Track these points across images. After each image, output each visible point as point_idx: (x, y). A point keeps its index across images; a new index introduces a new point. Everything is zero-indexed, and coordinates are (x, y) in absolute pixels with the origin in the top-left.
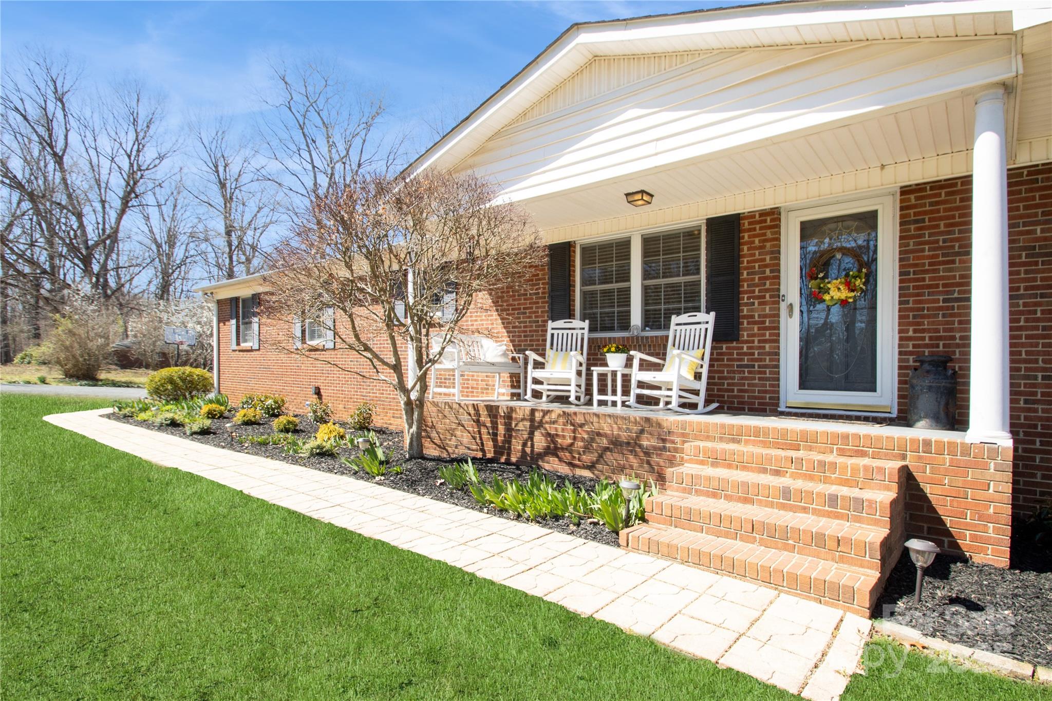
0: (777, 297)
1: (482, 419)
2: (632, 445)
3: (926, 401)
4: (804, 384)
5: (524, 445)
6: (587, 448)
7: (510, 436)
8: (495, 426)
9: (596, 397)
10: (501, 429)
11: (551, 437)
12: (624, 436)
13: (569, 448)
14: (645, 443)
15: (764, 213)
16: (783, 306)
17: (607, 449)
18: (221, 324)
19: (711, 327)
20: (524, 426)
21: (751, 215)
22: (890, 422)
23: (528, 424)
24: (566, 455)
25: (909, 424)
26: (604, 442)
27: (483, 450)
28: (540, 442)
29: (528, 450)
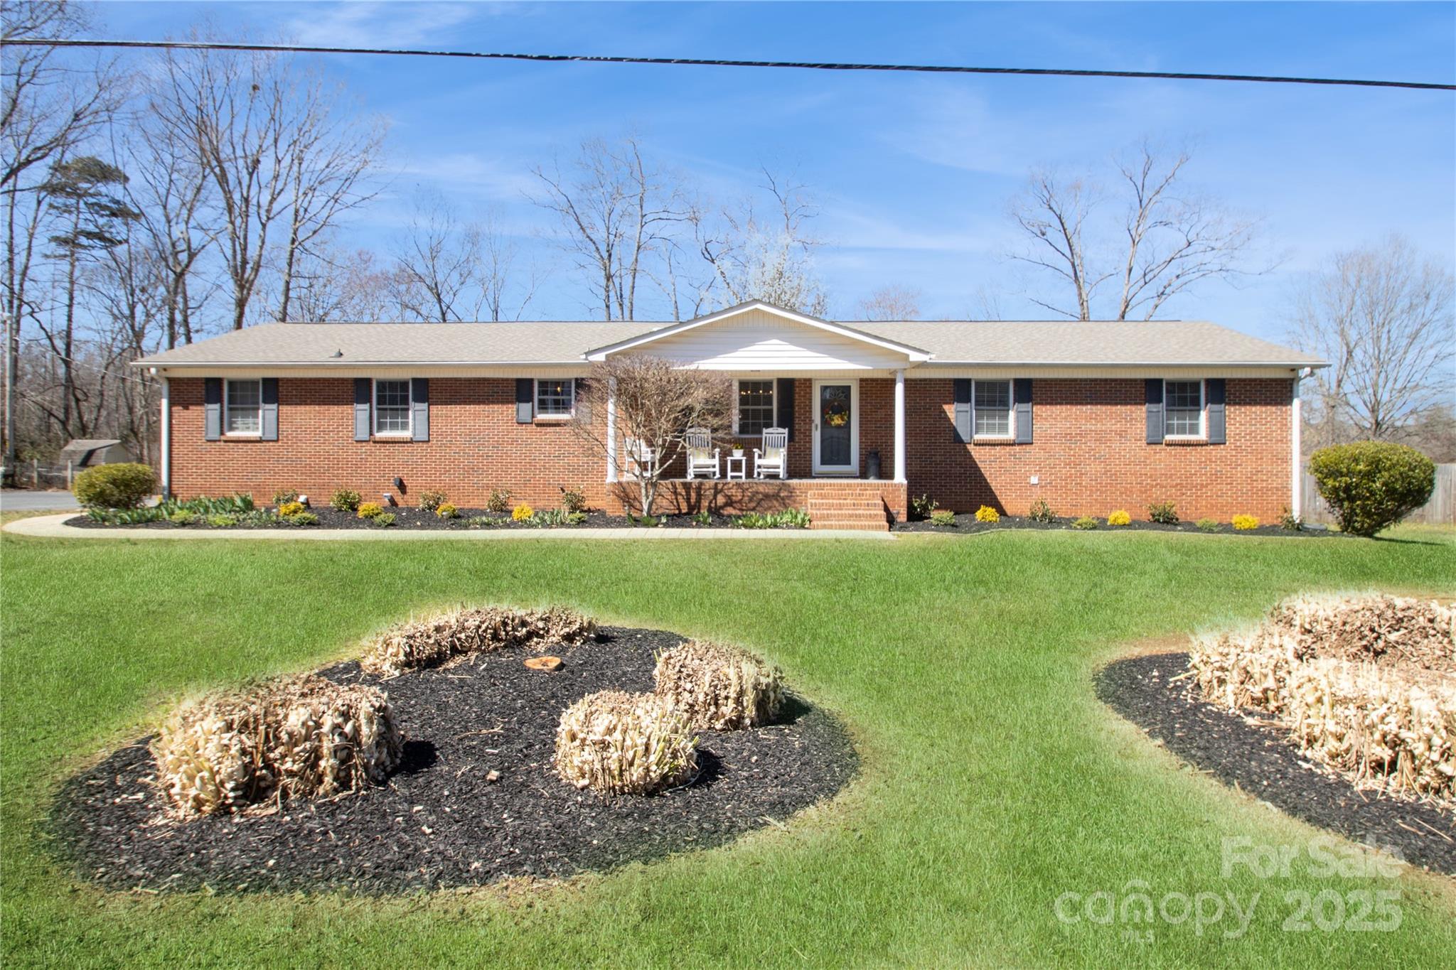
0: (811, 421)
1: (679, 490)
2: (776, 496)
3: (873, 469)
4: (823, 463)
5: (711, 502)
6: (751, 500)
7: (700, 499)
8: (688, 494)
9: (730, 474)
10: (693, 495)
11: (729, 497)
12: (771, 492)
13: (740, 501)
14: (782, 495)
15: (806, 380)
16: (813, 425)
17: (762, 499)
18: (175, 409)
19: (786, 436)
20: (710, 493)
21: (799, 380)
22: (857, 477)
23: (712, 491)
24: (738, 506)
25: (866, 478)
26: (761, 496)
27: (679, 509)
28: (721, 500)
29: (713, 505)
